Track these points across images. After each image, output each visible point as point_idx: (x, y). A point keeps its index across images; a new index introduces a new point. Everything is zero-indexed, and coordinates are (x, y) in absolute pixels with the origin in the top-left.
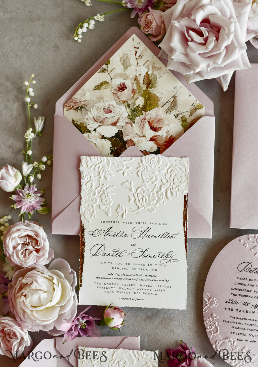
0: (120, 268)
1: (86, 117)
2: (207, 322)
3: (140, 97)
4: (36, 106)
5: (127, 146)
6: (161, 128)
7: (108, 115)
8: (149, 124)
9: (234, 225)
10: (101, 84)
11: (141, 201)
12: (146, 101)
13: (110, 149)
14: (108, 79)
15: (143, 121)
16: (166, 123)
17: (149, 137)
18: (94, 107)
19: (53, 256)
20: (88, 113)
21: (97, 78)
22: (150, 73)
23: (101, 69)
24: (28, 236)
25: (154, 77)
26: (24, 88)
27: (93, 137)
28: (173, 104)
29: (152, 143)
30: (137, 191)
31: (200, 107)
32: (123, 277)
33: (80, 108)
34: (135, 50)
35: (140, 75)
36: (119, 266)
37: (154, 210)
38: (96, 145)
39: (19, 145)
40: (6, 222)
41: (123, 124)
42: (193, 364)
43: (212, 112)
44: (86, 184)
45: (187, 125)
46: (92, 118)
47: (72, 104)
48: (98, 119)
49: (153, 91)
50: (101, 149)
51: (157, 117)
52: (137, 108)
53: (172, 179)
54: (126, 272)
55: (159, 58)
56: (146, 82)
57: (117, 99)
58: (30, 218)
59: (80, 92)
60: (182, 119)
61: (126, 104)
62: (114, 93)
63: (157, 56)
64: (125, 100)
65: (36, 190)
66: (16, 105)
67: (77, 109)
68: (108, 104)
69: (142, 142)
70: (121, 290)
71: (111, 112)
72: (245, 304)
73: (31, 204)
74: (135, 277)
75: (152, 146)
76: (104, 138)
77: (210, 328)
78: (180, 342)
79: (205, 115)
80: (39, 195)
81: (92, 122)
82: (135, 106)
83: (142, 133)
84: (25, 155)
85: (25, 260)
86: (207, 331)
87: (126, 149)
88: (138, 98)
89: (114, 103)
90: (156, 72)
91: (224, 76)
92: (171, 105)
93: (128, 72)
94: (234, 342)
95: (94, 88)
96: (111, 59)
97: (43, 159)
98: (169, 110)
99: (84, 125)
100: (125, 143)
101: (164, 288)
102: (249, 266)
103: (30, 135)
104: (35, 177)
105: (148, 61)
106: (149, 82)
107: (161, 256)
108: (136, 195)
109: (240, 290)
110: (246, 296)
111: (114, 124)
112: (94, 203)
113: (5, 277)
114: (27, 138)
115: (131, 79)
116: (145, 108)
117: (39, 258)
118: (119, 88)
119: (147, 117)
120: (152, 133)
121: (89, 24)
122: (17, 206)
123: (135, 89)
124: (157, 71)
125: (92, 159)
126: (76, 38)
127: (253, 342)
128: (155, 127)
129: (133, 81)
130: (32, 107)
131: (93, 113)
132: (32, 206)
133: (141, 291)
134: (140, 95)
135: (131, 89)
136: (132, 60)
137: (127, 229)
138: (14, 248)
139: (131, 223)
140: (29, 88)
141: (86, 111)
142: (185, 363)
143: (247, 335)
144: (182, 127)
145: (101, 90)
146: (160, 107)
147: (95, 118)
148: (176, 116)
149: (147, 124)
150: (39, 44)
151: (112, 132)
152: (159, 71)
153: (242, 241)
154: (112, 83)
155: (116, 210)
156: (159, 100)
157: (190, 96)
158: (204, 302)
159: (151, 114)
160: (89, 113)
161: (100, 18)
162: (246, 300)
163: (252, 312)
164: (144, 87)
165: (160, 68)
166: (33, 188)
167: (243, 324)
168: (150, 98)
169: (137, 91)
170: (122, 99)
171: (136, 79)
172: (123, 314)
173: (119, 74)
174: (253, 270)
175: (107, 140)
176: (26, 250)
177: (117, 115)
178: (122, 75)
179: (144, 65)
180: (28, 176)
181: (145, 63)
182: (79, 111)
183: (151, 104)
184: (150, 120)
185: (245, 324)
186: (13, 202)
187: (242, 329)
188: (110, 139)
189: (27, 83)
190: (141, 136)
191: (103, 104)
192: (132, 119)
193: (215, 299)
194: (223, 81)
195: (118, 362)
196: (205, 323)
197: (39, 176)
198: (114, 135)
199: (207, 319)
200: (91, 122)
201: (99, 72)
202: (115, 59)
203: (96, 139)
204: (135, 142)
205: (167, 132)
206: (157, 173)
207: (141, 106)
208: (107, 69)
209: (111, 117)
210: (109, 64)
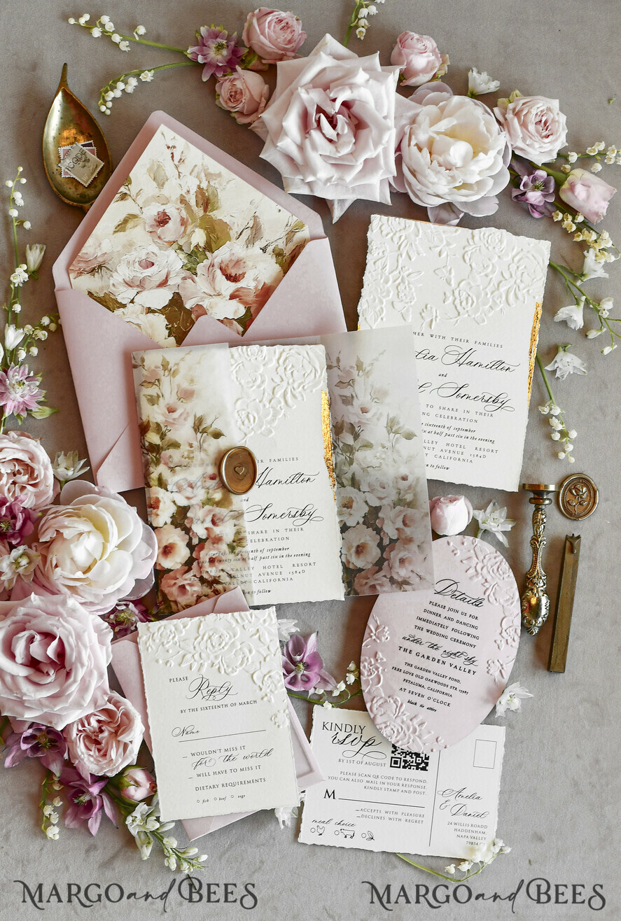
1: (112, 282)
3: (197, 230)
5: (194, 317)
6: (244, 274)
7: (149, 272)
8: (222, 272)
10: (126, 221)
12: (208, 235)
13: (167, 328)
14: (136, 211)
15: (211, 268)
16: (251, 264)
17: (227, 294)
18: (122, 262)
20: (113, 274)
21: (115, 211)
22: (204, 185)
23: (118, 196)
25: (213, 192)
27: (132, 314)
28: (255, 231)
29: (234, 301)
31: (299, 226)
33: (98, 269)
34: (169, 152)
35: (188, 192)
38: (140, 327)
41: (178, 280)
43: (321, 231)
45: (287, 260)
46: (122, 282)
47: (82, 265)
48: (134, 281)
49: (216, 215)
50: (150, 331)
51: (233, 258)
52: (196, 250)
56: (201, 202)
57: (159, 241)
59: (90, 241)
60: (276, 252)
62: (151, 232)
64: (172, 240)
67: (92, 271)
68: (144, 252)
69: (217, 304)
71: (153, 264)
75: (236, 308)
76: (150, 312)
79: (313, 238)
81: (125, 289)
82: (192, 246)
83: (214, 289)
87: (193, 323)
88: (194, 231)
89: (154, 248)
90: (214, 182)
92: (252, 233)
93: (166, 191)
95: (113, 229)
96: (131, 175)
98: (251, 241)
99: (112, 297)
100: (189, 312)
105: (196, 166)
106: (207, 202)
111: (164, 284)
115: (175, 203)
116: (209, 247)
119: (216, 260)
120: (228, 287)
123: (185, 217)
124: (215, 179)
128: (233, 275)
129: (180, 205)
131: (123, 272)
134: (197, 227)
135: (179, 220)
136: (169, 168)
141: (108, 272)
144: (278, 266)
145: (128, 231)
146: (234, 240)
147: (127, 280)
148: (264, 250)
149: (219, 272)
151: (162, 298)
152: (219, 179)
154: (142, 216)
156: (231, 229)
157: (280, 211)
159: (222, 254)
160: (115, 274)
164: (199, 212)
165: (220, 175)
168: (214, 228)
169: (190, 220)
170: (166, 240)
171: (183, 200)
173: (153, 197)
175: (156, 314)
177: (164, 268)
178: (158, 198)
179: (190, 174)
181: (192, 171)
182: (96, 274)
183: (218, 238)
184: (222, 265)
188: (162, 311)
190: (214, 295)
191: (137, 254)
192: (191, 269)
198: (167, 303)
200: (123, 288)
201: (117, 201)
202: (140, 173)
203: (137, 317)
204: (205, 307)
205: (255, 279)
207: (202, 245)
208: (128, 192)
209: (156, 273)
210: (130, 183)
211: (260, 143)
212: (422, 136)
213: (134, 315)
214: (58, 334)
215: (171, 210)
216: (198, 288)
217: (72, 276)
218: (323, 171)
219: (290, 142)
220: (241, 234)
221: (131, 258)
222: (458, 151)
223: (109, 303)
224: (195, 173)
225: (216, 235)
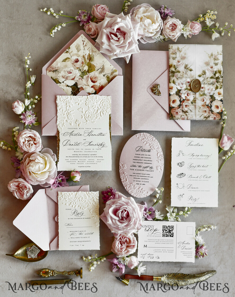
0: (78, 152)
1: (58, 75)
2: (122, 177)
3: (86, 66)
4: (31, 70)
5: (80, 90)
6: (97, 81)
7: (70, 75)
9: (134, 128)
10: (66, 59)
11: (88, 118)
12: (89, 68)
13: (71, 92)
14: (69, 57)
15: (88, 78)
16: (99, 79)
17: (91, 86)
18: (63, 71)
19: (43, 147)
21: (64, 56)
22: (91, 54)
23: (65, 51)
24: (30, 137)
25: (93, 56)
26: (24, 60)
27: (62, 86)
28: (103, 69)
29: (92, 88)
30: (86, 112)
31: (115, 71)
32: (80, 156)
33: (55, 71)
34: (83, 42)
35: (86, 54)
36: (78, 150)
37: (94, 122)
38: (64, 90)
39: (22, 90)
40: (16, 130)
41: (78, 79)
42: (116, 197)
43: (121, 73)
44: (60, 110)
45: (110, 80)
46: (61, 76)
47: (51, 69)
48: (65, 76)
49: (92, 63)
50: (66, 92)
51: (95, 76)
53: (103, 106)
54: (81, 153)
55: (95, 46)
56: (89, 58)
58: (30, 127)
59: (55, 63)
60: (107, 77)
61: (79, 69)
62: (73, 64)
63: (94, 45)
64: (78, 67)
65: (33, 113)
66: (20, 69)
67: (54, 71)
68: (70, 69)
69: (87, 88)
70: (79, 163)
71: (71, 73)
72: (140, 166)
73: (30, 120)
74: (86, 156)
75: (93, 90)
77: (123, 179)
78: (108, 187)
79: (118, 75)
80: (35, 115)
81: (62, 78)
82: (84, 70)
83: (87, 83)
84: (25, 95)
85: (30, 149)
86: (122, 181)
87: (79, 92)
88: (85, 66)
89: (73, 68)
90: (94, 53)
91: (127, 56)
92: (101, 70)
93: (80, 53)
94: (135, 185)
95: (62, 61)
96: (71, 46)
97: (36, 97)
98: (101, 72)
99: (58, 80)
100: (79, 89)
101: (100, 161)
102: (141, 148)
103: (29, 85)
104: (32, 106)
105: (89, 48)
106: (90, 59)
107: (98, 145)
108: (85, 115)
109: (137, 160)
110: (140, 163)
111: (73, 79)
112: (64, 119)
113: (18, 158)
114: (27, 86)
115: (81, 57)
116: (89, 71)
117: (36, 147)
118: (76, 61)
119: (90, 76)
120: (92, 84)
121: (58, 28)
122: (23, 122)
123: (83, 61)
125: (62, 97)
126: (51, 35)
127: (144, 184)
128: (94, 81)
129: (82, 58)
130: (29, 70)
131: (62, 73)
132: (31, 121)
133: (89, 163)
135: (81, 62)
136: (82, 47)
137: (82, 132)
138: (23, 143)
139: (83, 129)
140: (27, 60)
141: (58, 72)
142: (112, 196)
143: (141, 181)
144: (107, 81)
145: (66, 62)
146: (96, 71)
147: (63, 76)
148: (104, 76)
149: (90, 79)
150: (31, 37)
151: (72, 83)
153: (137, 136)
154: (71, 59)
155: (75, 123)
156: (96, 67)
157: (111, 65)
158: (120, 167)
159: (92, 74)
160: (60, 73)
161: (64, 25)
162: (140, 164)
163: (143, 170)
164: (88, 61)
165: (96, 52)
166: (31, 112)
167: (139, 176)
168: (91, 66)
169: (84, 63)
171: (84, 57)
172: (80, 174)
173: (75, 54)
174: (143, 150)
175: (69, 87)
176: (30, 144)
177: (74, 75)
178: (77, 55)
179: (87, 50)
180: (28, 106)
182: (55, 72)
185: (140, 176)
186: (21, 119)
187: (139, 179)
188: (71, 87)
189: (26, 58)
190: (87, 85)
191: (67, 69)
192: (82, 77)
193: (125, 165)
194: (126, 59)
195: (79, 198)
196: (121, 177)
197: (34, 106)
198: (73, 85)
199: (121, 175)
200: (61, 78)
201: (65, 53)
202: (73, 46)
204: (84, 88)
205: (100, 83)
206: (95, 104)
207: (86, 70)
208: (69, 51)
209: (71, 76)
210: (70, 49)
213: (63, 86)
215: (80, 59)
216: (83, 82)
217: (48, 71)
220: (98, 70)
221: (65, 70)
223: (56, 81)
224: (89, 50)
225: (91, 68)
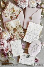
211: (17, 4)
212: (30, 2)
213: (8, 17)
214: (2, 19)
215: (11, 9)
216: (13, 15)
217: (3, 14)
218: (22, 5)
219: (20, 3)
220: (16, 11)
221: (8, 13)
222: (33, 3)
223: (6, 16)
224: (12, 6)
225: (14, 11)
